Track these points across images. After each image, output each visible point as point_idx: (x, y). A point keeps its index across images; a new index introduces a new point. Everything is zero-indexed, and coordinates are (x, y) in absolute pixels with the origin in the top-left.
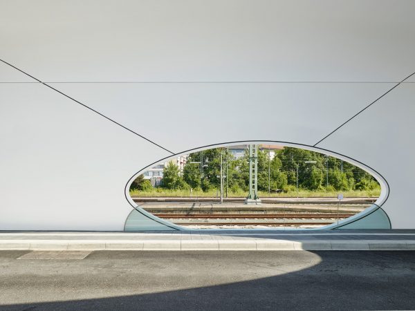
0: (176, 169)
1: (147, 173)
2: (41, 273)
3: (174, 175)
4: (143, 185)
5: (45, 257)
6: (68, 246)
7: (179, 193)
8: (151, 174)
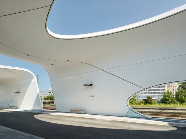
0: (171, 94)
1: (155, 96)
2: (97, 123)
3: (169, 97)
4: (152, 102)
5: (100, 120)
6: (106, 118)
7: (171, 106)
8: (158, 96)
